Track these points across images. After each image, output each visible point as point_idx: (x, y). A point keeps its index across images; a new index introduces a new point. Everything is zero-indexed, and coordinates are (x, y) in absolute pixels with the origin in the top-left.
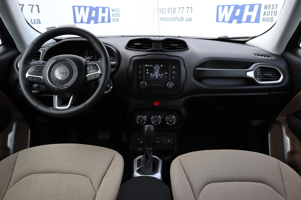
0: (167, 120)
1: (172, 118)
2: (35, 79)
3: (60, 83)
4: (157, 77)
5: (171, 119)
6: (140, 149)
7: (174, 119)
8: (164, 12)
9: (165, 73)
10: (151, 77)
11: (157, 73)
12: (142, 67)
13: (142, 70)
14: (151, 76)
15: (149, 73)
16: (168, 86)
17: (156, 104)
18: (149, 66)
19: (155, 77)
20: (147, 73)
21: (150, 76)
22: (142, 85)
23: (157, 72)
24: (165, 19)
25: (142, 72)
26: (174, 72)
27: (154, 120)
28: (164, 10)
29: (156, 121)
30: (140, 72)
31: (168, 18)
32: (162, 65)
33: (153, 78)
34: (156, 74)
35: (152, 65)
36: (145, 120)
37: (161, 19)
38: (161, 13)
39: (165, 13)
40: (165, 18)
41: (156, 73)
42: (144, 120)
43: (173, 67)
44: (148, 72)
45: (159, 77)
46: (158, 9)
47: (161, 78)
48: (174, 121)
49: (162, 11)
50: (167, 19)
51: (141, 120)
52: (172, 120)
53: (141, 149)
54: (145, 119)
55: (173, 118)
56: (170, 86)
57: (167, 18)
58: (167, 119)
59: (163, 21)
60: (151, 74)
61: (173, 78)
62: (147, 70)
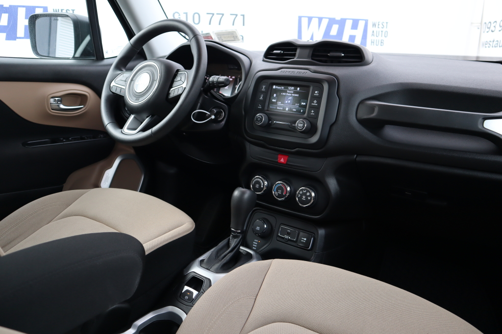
0: (298, 195)
2: (119, 90)
4: (287, 109)
5: (305, 194)
6: (256, 242)
7: (310, 196)
8: (493, 28)
9: (302, 104)
10: (278, 108)
12: (267, 89)
13: (265, 93)
14: (279, 107)
15: (277, 102)
17: (282, 160)
18: (278, 88)
19: (284, 109)
20: (273, 100)
21: (276, 107)
22: (257, 119)
23: (289, 100)
24: (491, 43)
25: (265, 98)
26: (315, 102)
27: (277, 190)
28: (493, 25)
29: (280, 192)
30: (261, 98)
31: (498, 41)
32: (298, 89)
33: (280, 110)
34: (286, 104)
35: (283, 88)
36: (264, 187)
37: (483, 45)
38: (486, 32)
39: (492, 31)
40: (492, 41)
42: (262, 187)
43: (316, 92)
44: (274, 98)
45: (290, 110)
46: (481, 23)
47: (294, 111)
49: (489, 26)
50: (495, 43)
51: (257, 186)
52: (307, 197)
53: (258, 242)
55: (308, 194)
56: (300, 127)
57: (495, 40)
58: (299, 192)
59: (488, 48)
60: (279, 103)
61: (311, 113)
62: (275, 95)
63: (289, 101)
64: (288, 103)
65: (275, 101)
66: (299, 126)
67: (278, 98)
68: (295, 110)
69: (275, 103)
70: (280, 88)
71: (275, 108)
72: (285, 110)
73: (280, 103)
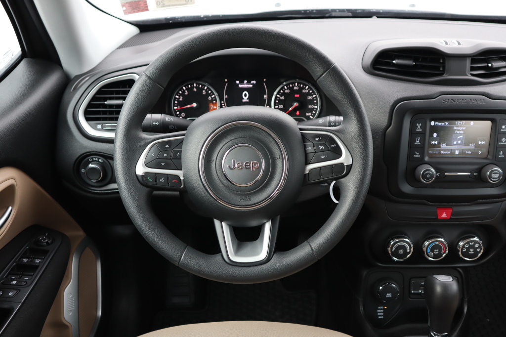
0: (462, 250)
1: (474, 244)
2: (162, 180)
3: (239, 195)
4: (457, 152)
5: (473, 247)
6: (381, 309)
7: (479, 247)
10: (442, 152)
11: (457, 142)
12: (424, 127)
13: (422, 134)
14: (444, 150)
15: (439, 144)
16: (490, 177)
17: (444, 215)
18: (440, 124)
20: (433, 142)
21: (440, 151)
22: (424, 176)
23: (459, 139)
25: (423, 141)
26: (504, 140)
27: (432, 251)
29: (436, 252)
30: (418, 142)
33: (447, 154)
34: (455, 145)
35: (447, 123)
41: (455, 143)
42: (408, 251)
43: (503, 127)
44: (435, 139)
45: (462, 153)
47: (469, 154)
48: (479, 252)
51: (401, 252)
52: (475, 249)
53: (384, 309)
54: (410, 249)
55: (477, 245)
56: (495, 178)
58: (463, 247)
60: (443, 146)
61: (500, 155)
62: (435, 135)
63: (459, 142)
64: (457, 144)
65: (436, 143)
66: (493, 176)
67: (441, 139)
68: (470, 152)
69: (438, 146)
70: (443, 124)
71: (437, 152)
72: (454, 154)
73: (445, 144)
